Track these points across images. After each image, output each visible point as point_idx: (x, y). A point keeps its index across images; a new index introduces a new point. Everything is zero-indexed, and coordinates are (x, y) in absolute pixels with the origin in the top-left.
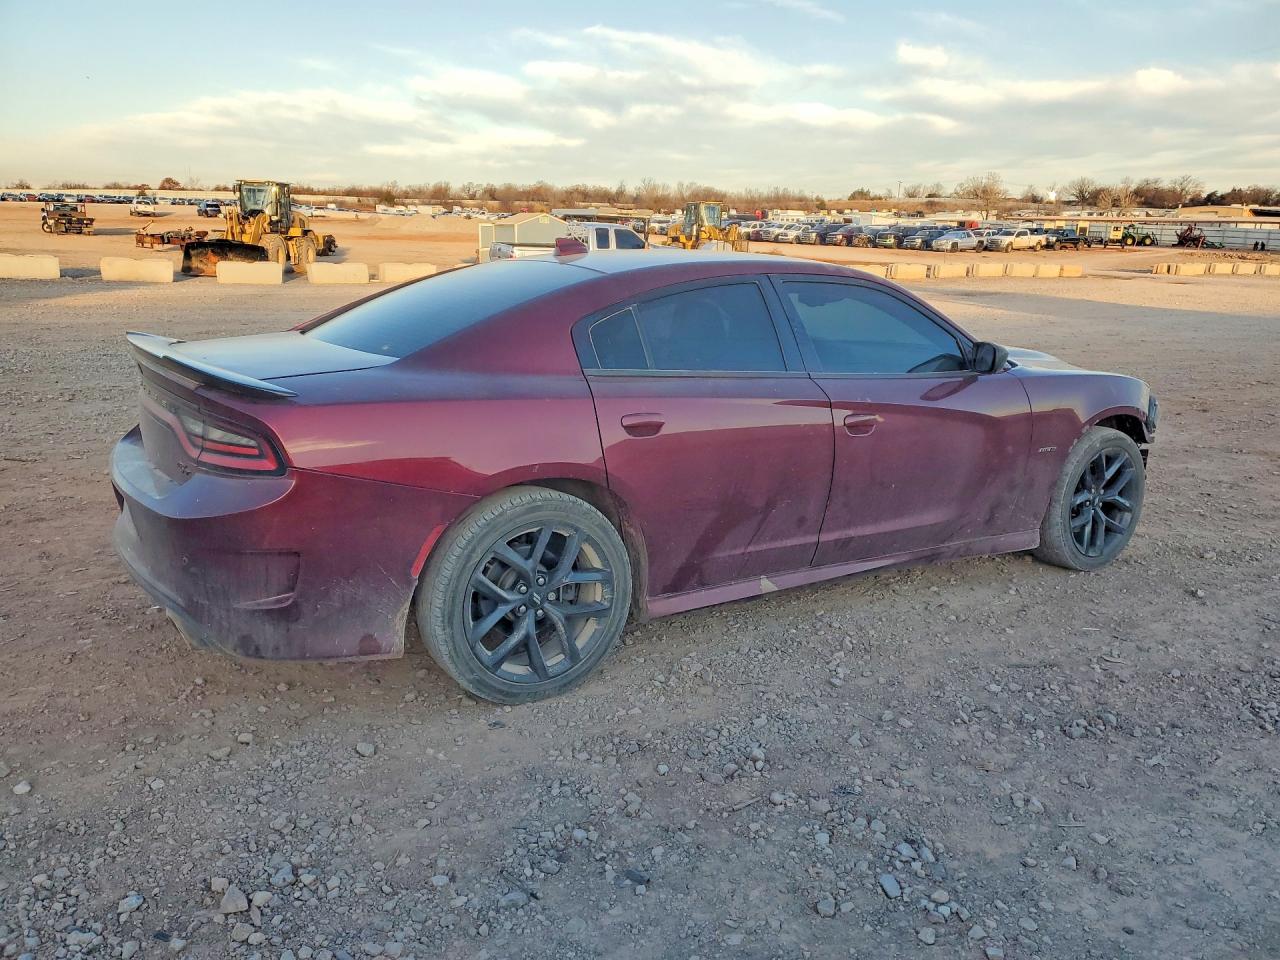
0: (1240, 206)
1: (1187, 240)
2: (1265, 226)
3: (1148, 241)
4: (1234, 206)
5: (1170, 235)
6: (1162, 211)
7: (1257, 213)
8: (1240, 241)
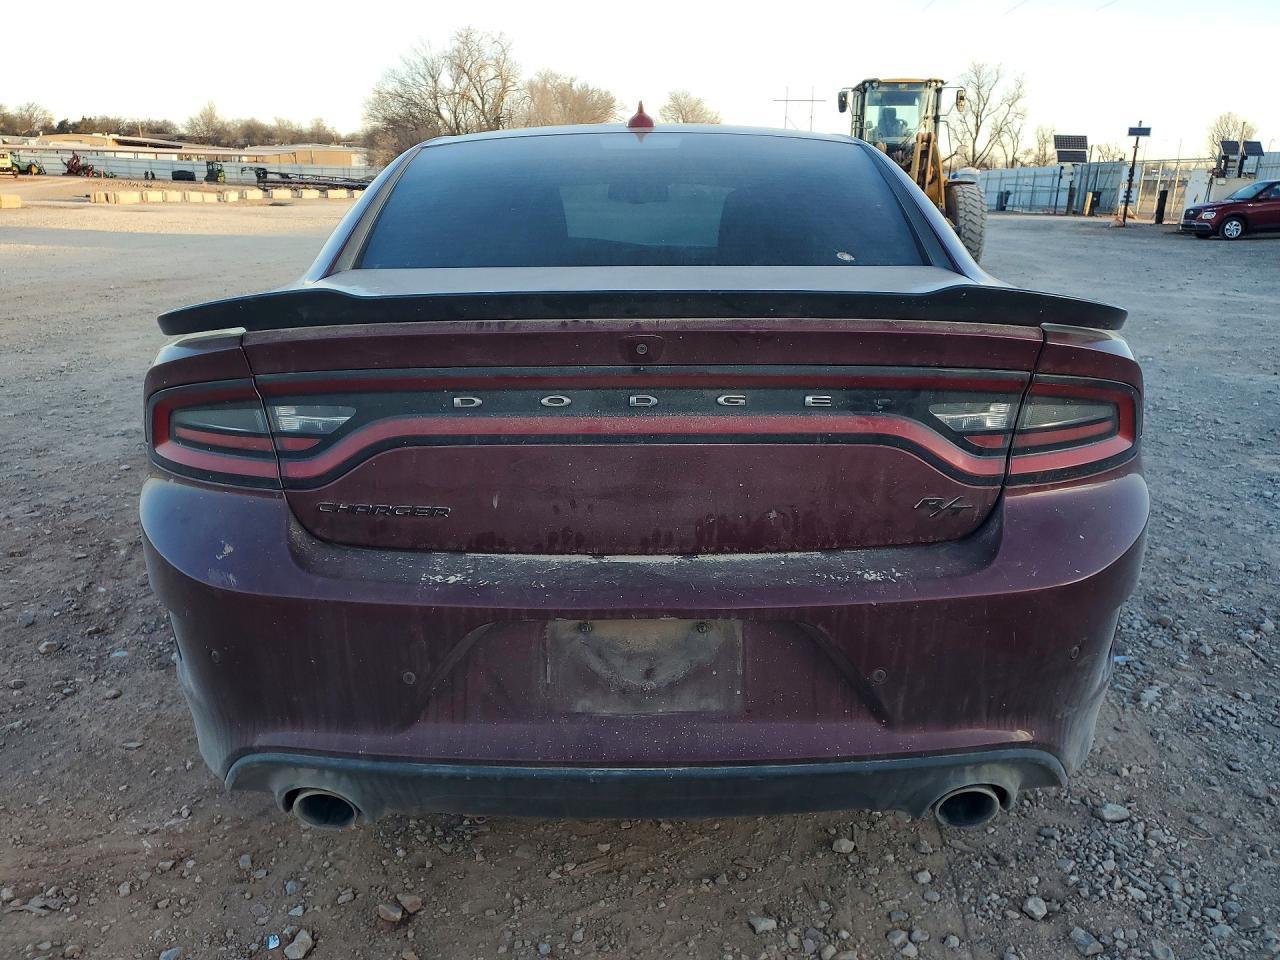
0: (100, 135)
1: (75, 169)
2: (141, 156)
3: (35, 170)
4: (94, 135)
5: (55, 163)
6: (19, 139)
7: (120, 143)
8: (126, 170)
